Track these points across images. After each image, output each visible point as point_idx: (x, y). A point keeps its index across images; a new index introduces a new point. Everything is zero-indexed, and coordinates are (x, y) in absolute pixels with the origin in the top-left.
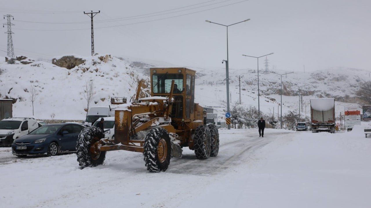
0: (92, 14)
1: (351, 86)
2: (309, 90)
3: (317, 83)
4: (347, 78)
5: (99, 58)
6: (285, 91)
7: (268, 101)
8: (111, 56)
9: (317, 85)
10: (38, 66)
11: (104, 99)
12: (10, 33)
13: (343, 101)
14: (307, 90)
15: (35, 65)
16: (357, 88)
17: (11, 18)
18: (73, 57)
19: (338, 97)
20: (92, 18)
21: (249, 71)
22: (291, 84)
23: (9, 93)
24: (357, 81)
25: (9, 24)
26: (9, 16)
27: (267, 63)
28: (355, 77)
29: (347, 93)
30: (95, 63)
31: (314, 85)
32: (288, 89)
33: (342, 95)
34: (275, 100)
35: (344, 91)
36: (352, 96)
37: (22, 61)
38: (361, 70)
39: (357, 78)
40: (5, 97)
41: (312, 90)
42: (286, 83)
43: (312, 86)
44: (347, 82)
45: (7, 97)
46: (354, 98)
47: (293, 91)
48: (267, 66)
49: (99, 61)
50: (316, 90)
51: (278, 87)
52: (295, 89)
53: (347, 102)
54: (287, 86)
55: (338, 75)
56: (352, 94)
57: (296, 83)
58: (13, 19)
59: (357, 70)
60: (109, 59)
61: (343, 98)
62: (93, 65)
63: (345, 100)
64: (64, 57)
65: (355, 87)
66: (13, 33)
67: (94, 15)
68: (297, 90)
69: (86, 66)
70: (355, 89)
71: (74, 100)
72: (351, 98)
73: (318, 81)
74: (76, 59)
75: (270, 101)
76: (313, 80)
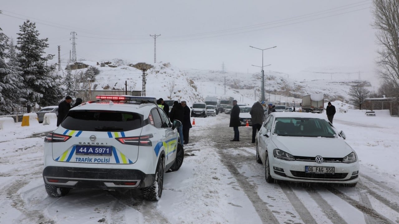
0: (155, 36)
1: (278, 84)
2: (251, 86)
3: (256, 81)
4: (275, 78)
5: (163, 65)
6: (235, 86)
7: (235, 93)
8: (170, 64)
9: (256, 82)
10: (126, 69)
11: (180, 91)
12: (74, 44)
13: (273, 94)
14: (250, 85)
15: (124, 68)
16: (281, 85)
17: (75, 34)
18: (144, 63)
19: (269, 91)
20: (155, 39)
21: (210, 71)
22: (239, 81)
23: (115, 86)
24: (282, 80)
25: (74, 38)
26: (74, 33)
27: (223, 66)
28: (280, 78)
29: (276, 88)
30: (162, 68)
31: (255, 82)
32: (237, 85)
33: (272, 89)
34: (239, 92)
35: (273, 87)
36: (278, 90)
37: (109, 65)
38: (282, 73)
39: (282, 79)
40: (113, 88)
41: (253, 85)
42: (236, 80)
43: (253, 83)
44: (275, 81)
45: (114, 89)
46: (280, 91)
47: (240, 86)
48: (223, 68)
49: (164, 66)
50: (256, 85)
51: (231, 83)
52: (242, 84)
53: (275, 94)
54: (237, 82)
55: (270, 76)
56: (279, 89)
57: (243, 81)
58: (77, 34)
59: (279, 73)
60: (169, 65)
61: (272, 91)
62: (161, 69)
63: (274, 93)
64: (139, 63)
65: (280, 84)
66: (76, 44)
67: (156, 37)
68: (243, 85)
69: (157, 70)
70: (280, 85)
71: (160, 91)
72: (277, 92)
73: (257, 80)
74: (147, 65)
75: (236, 93)
76: (254, 79)
